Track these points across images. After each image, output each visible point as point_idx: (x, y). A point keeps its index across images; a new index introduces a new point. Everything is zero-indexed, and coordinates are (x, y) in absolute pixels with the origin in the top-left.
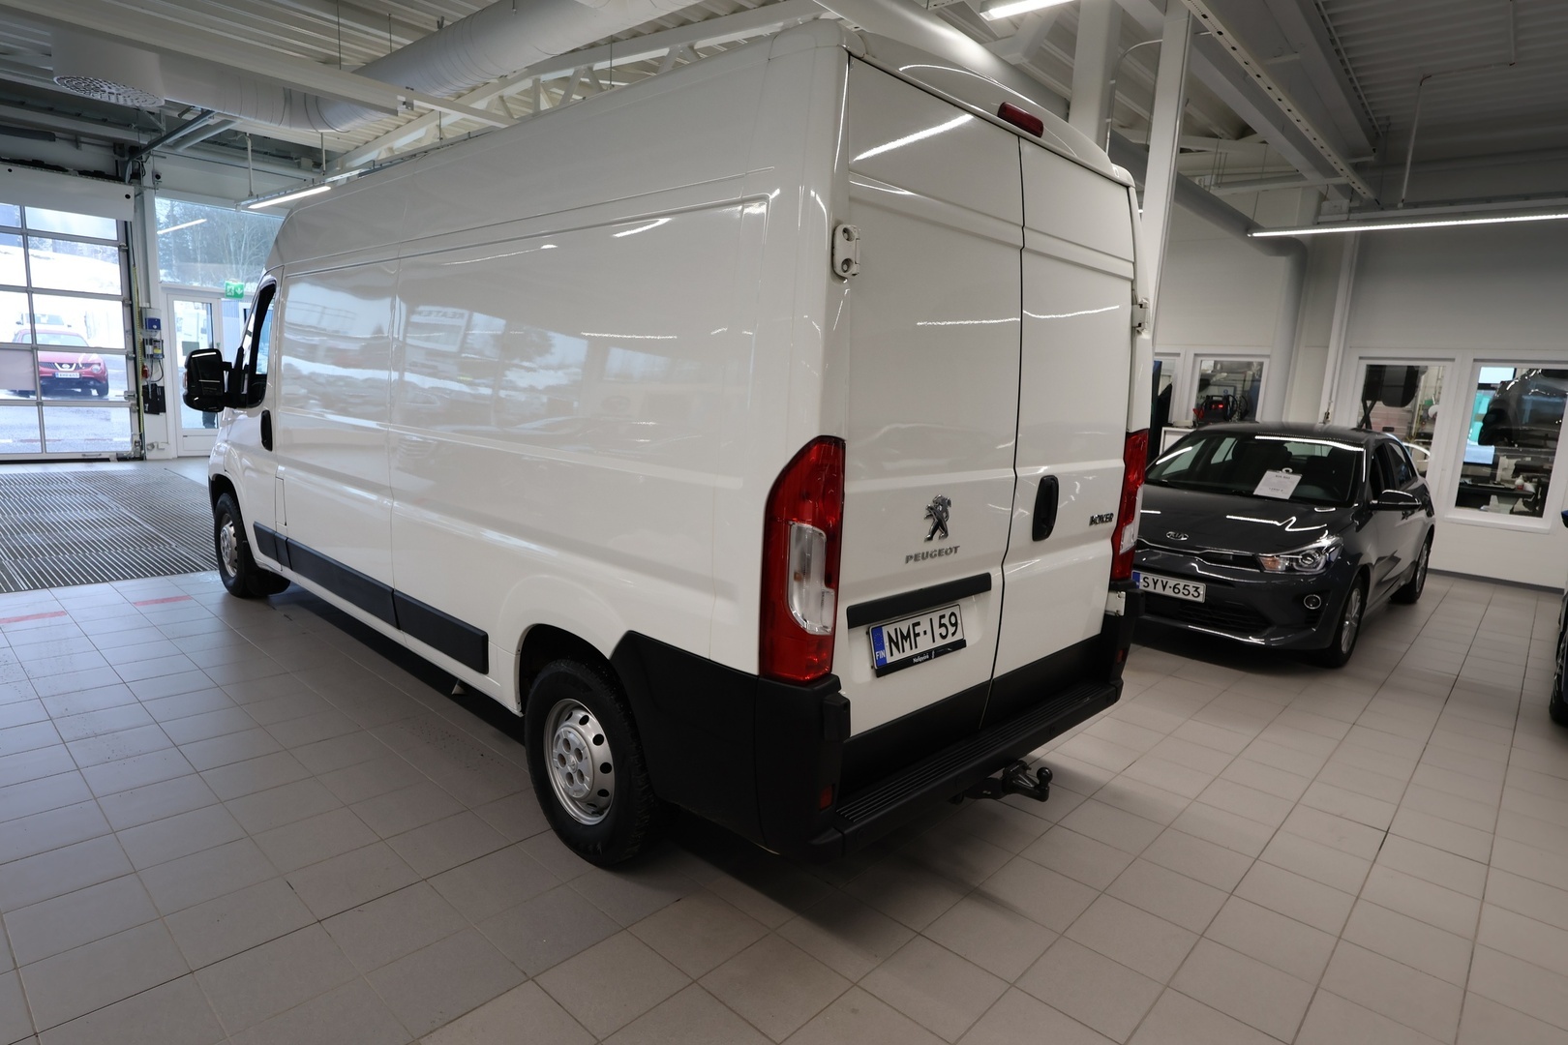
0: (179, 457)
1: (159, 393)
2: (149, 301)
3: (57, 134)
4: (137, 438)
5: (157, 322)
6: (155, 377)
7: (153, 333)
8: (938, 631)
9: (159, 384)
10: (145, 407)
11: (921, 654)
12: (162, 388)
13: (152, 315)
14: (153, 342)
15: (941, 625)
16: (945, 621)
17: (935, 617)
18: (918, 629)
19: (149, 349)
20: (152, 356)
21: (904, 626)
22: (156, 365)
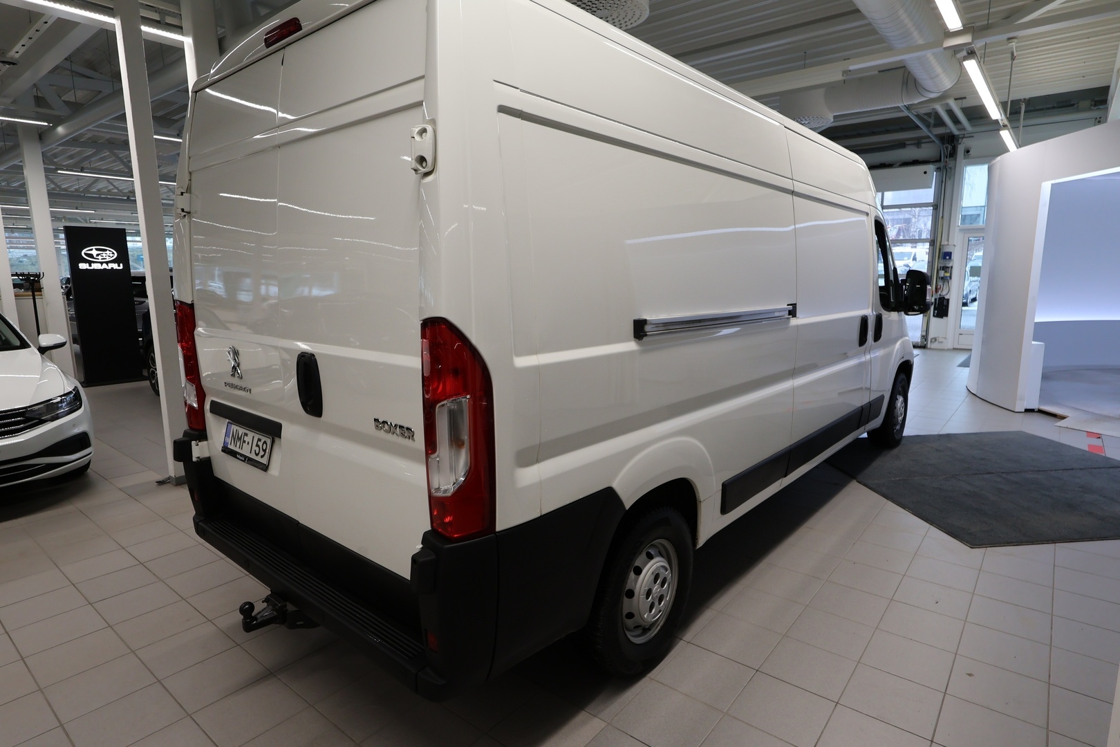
0: (954, 349)
1: (945, 303)
2: (948, 241)
3: (907, 143)
4: (924, 334)
5: (949, 254)
6: (944, 293)
7: (947, 263)
8: (255, 448)
9: (946, 297)
10: (934, 312)
11: (242, 455)
12: (948, 300)
13: (947, 250)
14: (945, 268)
15: (257, 445)
16: (260, 444)
17: (257, 437)
18: (246, 438)
19: (942, 273)
20: (942, 278)
21: (241, 431)
22: (946, 284)
